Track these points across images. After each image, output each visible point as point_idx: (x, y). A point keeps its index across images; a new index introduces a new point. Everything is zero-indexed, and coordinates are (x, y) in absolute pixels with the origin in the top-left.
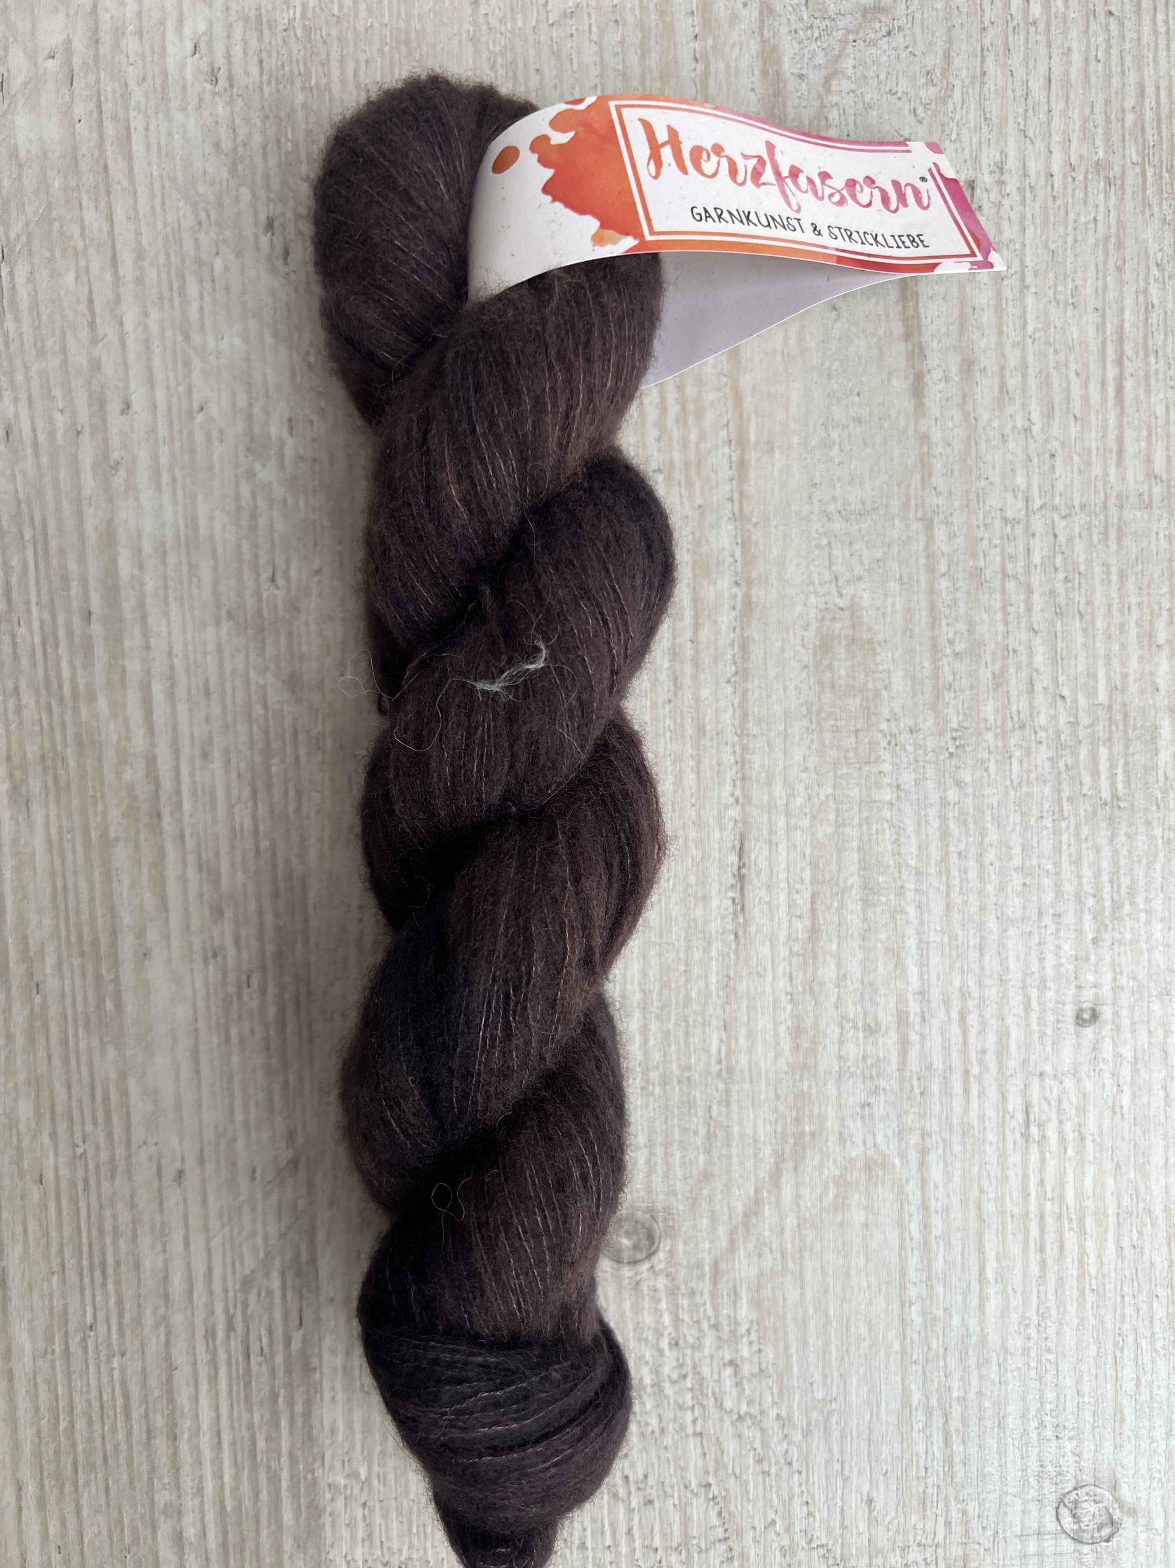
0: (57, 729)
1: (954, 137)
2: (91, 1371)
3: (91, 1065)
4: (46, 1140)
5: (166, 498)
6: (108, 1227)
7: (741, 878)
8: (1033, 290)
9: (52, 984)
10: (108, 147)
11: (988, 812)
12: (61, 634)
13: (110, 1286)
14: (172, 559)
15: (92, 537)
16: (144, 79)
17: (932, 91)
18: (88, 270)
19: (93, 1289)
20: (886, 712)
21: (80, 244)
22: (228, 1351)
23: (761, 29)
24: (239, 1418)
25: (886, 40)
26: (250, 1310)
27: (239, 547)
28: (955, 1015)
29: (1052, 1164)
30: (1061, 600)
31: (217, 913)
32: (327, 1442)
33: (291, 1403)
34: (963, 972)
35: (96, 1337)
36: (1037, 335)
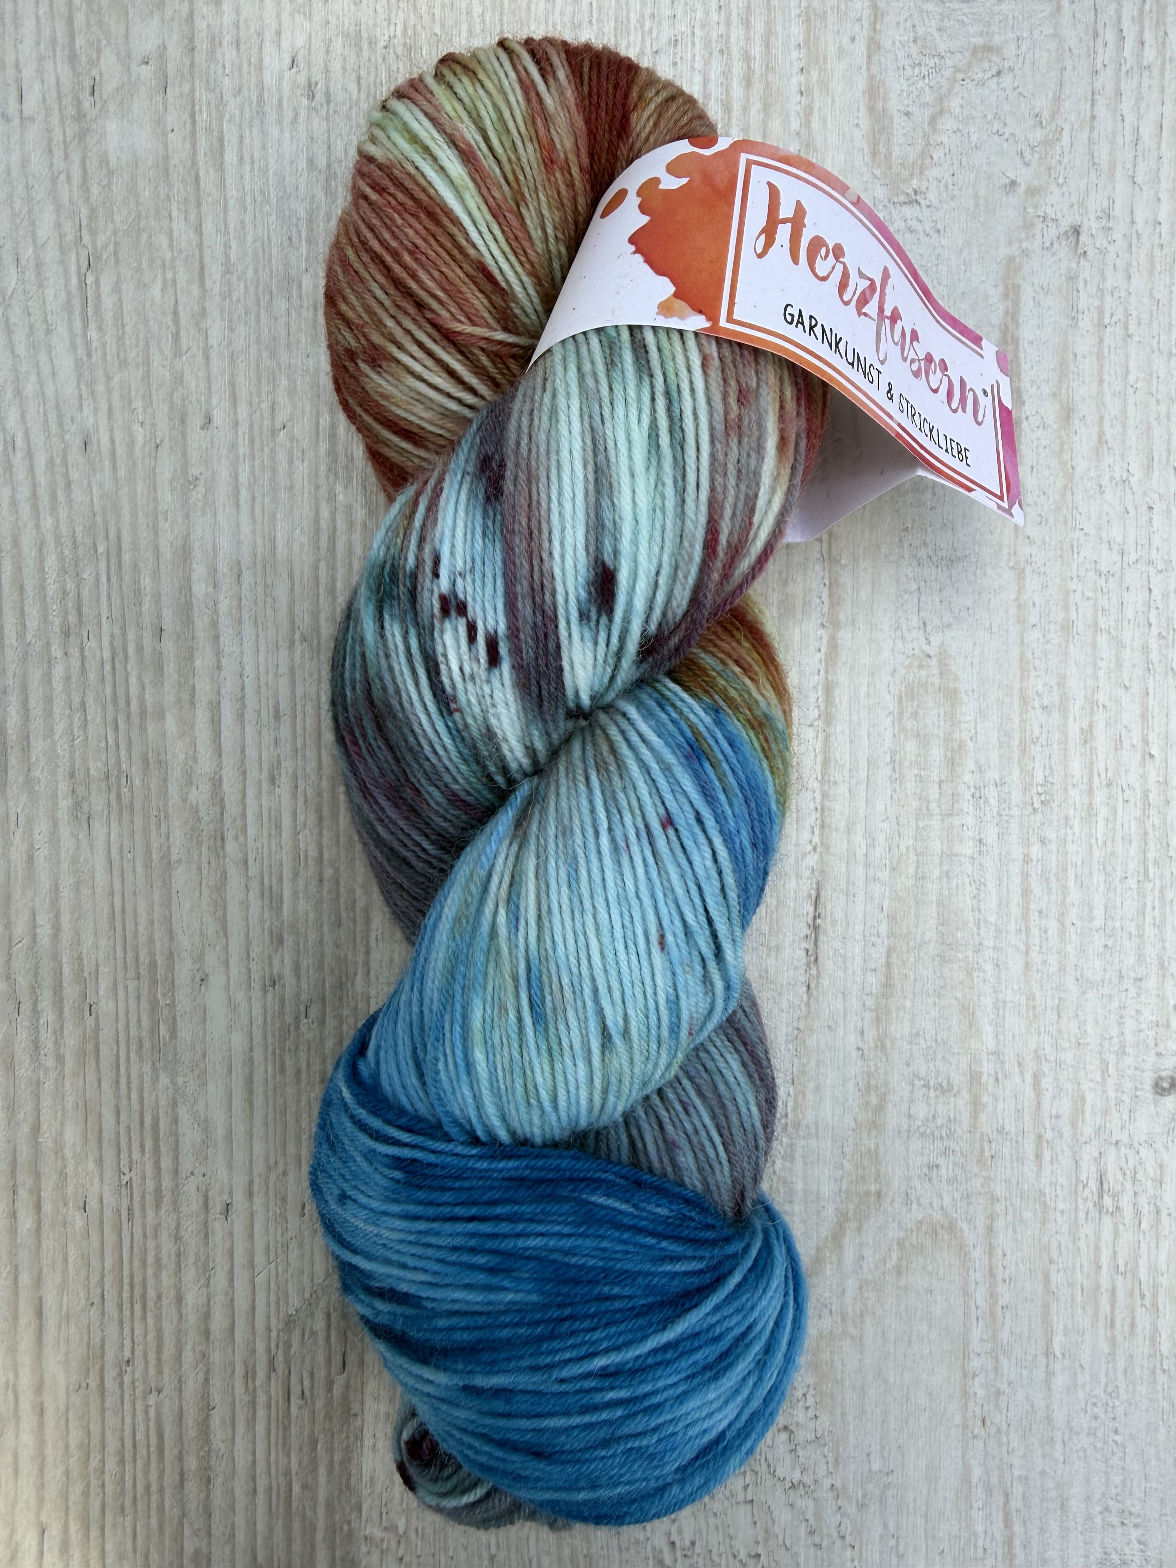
0: (123, 747)
1: (1061, 181)
2: (127, 1407)
3: (141, 1090)
4: (91, 1165)
5: (244, 518)
6: (151, 1259)
7: (816, 928)
8: (1136, 339)
9: (106, 1006)
10: (201, 157)
11: (1071, 870)
12: (131, 649)
13: (150, 1321)
14: (247, 579)
15: (167, 553)
16: (240, 91)
17: (1038, 135)
18: (174, 282)
19: (132, 1321)
20: (970, 765)
21: (169, 255)
22: (268, 1392)
23: (869, 63)
24: (277, 1463)
25: (995, 80)
26: (293, 1350)
27: (317, 568)
28: (1029, 1077)
29: (1127, 1237)
30: (1154, 656)
31: (278, 940)
32: (365, 1492)
33: (331, 1450)
34: (1040, 1034)
35: (133, 1372)
36: (1139, 385)
